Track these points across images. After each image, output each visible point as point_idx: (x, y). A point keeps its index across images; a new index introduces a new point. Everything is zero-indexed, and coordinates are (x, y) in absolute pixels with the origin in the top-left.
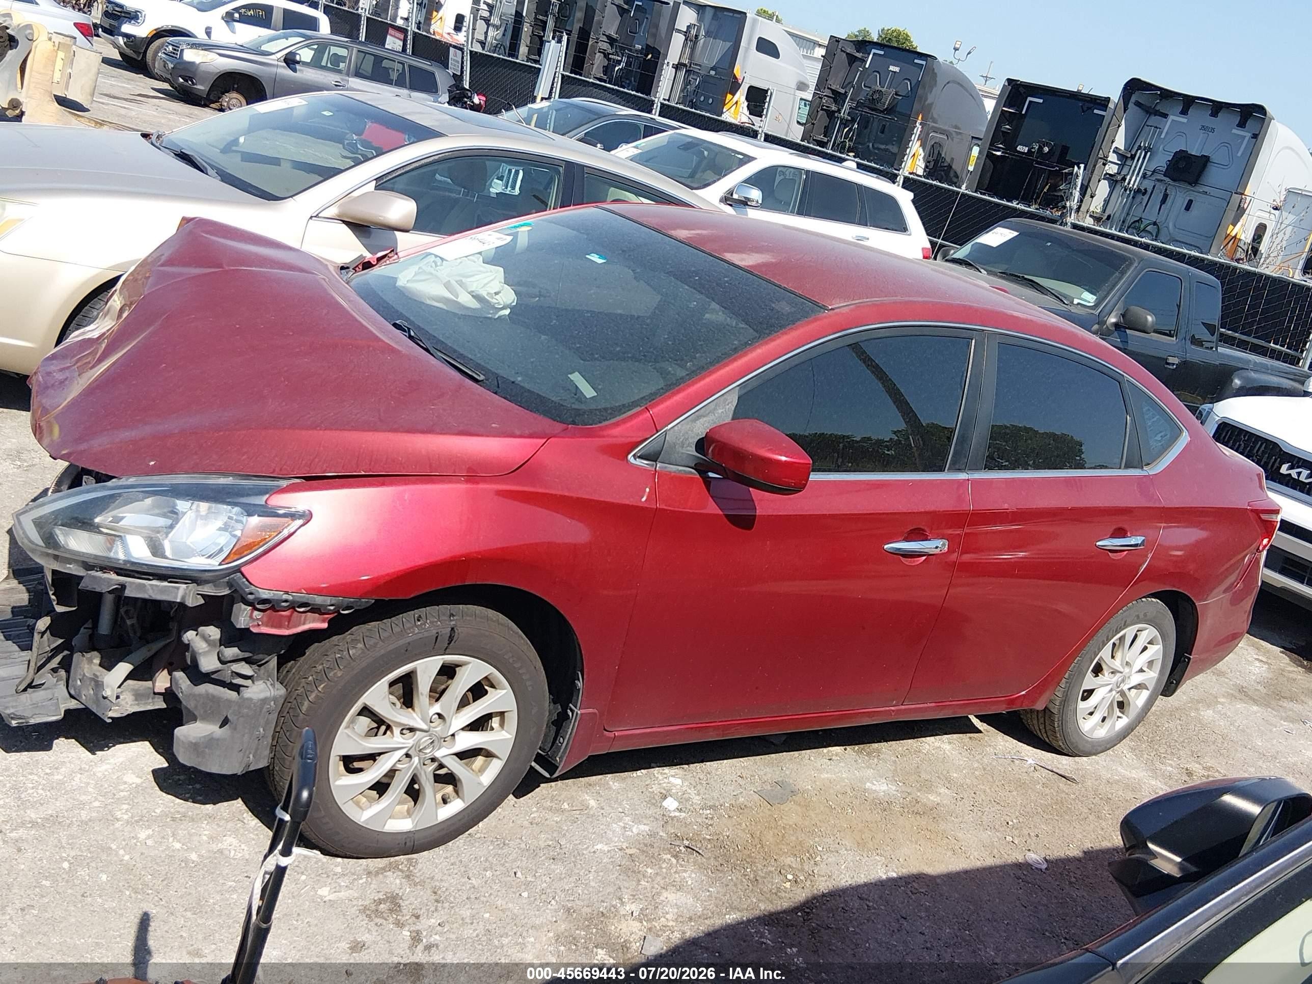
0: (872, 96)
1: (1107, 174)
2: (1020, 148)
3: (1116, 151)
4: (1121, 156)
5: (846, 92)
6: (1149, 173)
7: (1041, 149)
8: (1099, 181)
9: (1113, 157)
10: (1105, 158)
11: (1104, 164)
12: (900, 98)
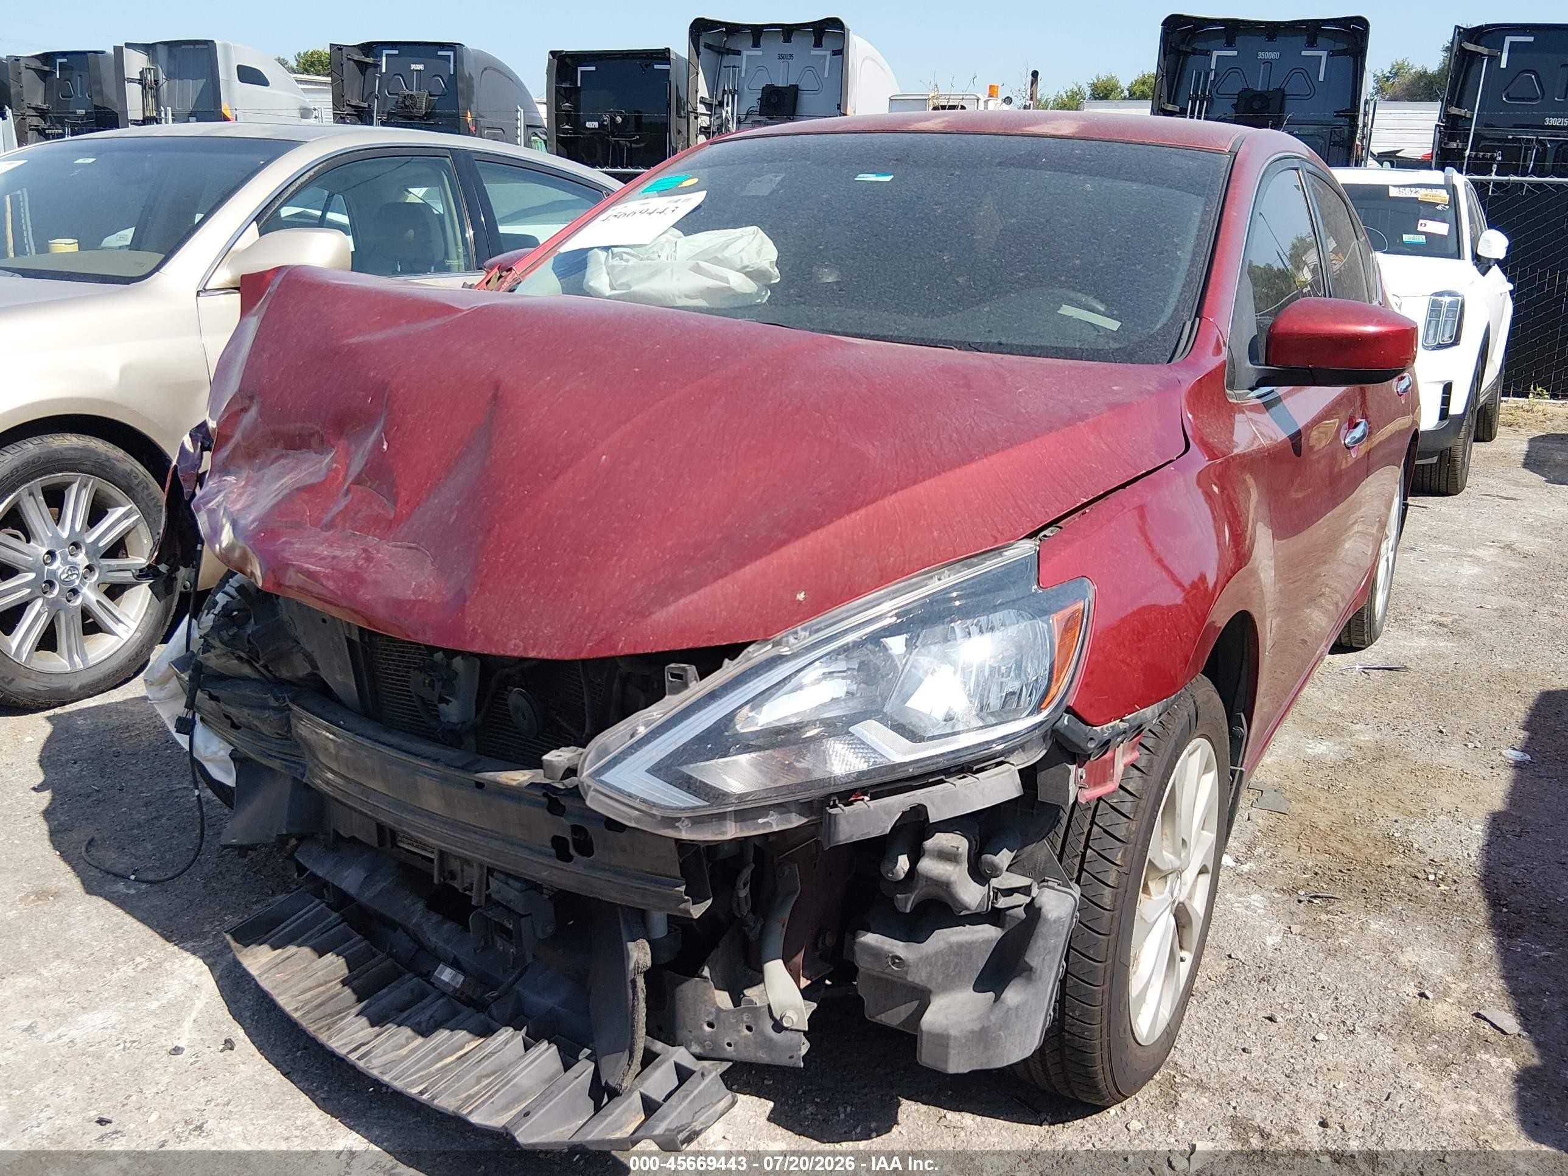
0: (403, 102)
1: (701, 127)
2: (589, 125)
3: (703, 101)
4: (709, 106)
5: (369, 106)
6: (743, 117)
7: (613, 120)
8: (697, 137)
9: (701, 109)
10: (695, 110)
11: (696, 118)
12: (437, 98)
